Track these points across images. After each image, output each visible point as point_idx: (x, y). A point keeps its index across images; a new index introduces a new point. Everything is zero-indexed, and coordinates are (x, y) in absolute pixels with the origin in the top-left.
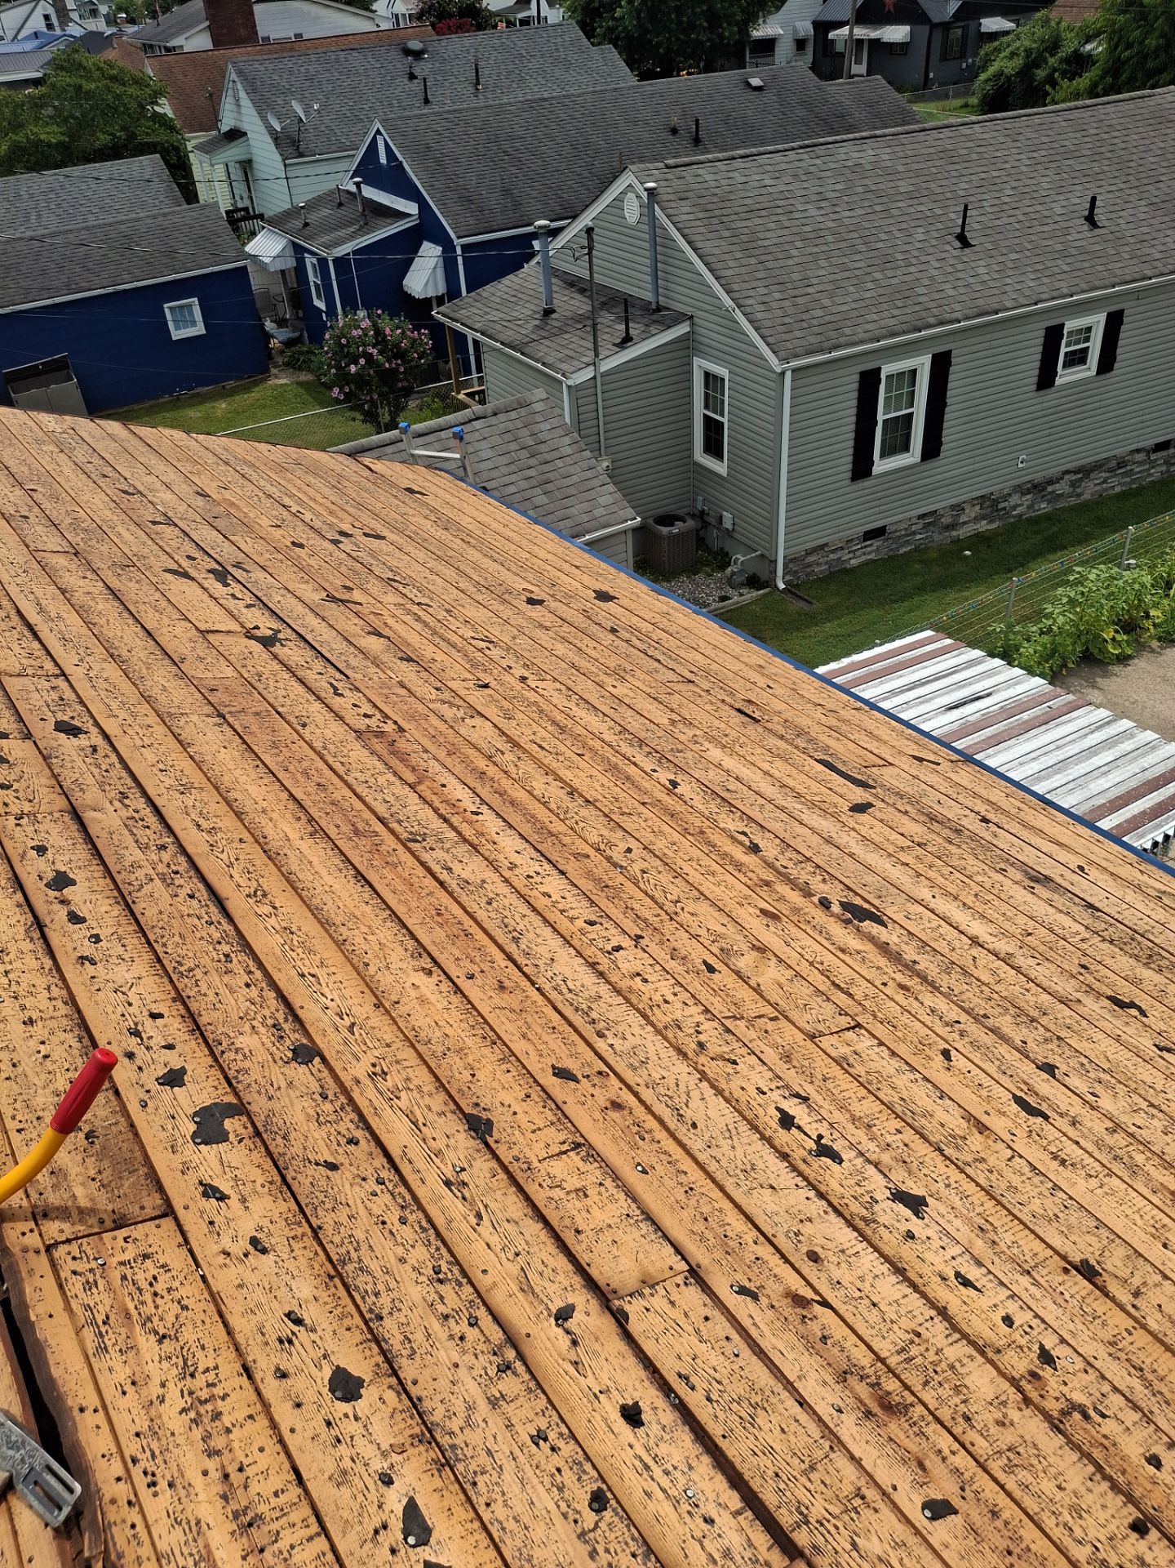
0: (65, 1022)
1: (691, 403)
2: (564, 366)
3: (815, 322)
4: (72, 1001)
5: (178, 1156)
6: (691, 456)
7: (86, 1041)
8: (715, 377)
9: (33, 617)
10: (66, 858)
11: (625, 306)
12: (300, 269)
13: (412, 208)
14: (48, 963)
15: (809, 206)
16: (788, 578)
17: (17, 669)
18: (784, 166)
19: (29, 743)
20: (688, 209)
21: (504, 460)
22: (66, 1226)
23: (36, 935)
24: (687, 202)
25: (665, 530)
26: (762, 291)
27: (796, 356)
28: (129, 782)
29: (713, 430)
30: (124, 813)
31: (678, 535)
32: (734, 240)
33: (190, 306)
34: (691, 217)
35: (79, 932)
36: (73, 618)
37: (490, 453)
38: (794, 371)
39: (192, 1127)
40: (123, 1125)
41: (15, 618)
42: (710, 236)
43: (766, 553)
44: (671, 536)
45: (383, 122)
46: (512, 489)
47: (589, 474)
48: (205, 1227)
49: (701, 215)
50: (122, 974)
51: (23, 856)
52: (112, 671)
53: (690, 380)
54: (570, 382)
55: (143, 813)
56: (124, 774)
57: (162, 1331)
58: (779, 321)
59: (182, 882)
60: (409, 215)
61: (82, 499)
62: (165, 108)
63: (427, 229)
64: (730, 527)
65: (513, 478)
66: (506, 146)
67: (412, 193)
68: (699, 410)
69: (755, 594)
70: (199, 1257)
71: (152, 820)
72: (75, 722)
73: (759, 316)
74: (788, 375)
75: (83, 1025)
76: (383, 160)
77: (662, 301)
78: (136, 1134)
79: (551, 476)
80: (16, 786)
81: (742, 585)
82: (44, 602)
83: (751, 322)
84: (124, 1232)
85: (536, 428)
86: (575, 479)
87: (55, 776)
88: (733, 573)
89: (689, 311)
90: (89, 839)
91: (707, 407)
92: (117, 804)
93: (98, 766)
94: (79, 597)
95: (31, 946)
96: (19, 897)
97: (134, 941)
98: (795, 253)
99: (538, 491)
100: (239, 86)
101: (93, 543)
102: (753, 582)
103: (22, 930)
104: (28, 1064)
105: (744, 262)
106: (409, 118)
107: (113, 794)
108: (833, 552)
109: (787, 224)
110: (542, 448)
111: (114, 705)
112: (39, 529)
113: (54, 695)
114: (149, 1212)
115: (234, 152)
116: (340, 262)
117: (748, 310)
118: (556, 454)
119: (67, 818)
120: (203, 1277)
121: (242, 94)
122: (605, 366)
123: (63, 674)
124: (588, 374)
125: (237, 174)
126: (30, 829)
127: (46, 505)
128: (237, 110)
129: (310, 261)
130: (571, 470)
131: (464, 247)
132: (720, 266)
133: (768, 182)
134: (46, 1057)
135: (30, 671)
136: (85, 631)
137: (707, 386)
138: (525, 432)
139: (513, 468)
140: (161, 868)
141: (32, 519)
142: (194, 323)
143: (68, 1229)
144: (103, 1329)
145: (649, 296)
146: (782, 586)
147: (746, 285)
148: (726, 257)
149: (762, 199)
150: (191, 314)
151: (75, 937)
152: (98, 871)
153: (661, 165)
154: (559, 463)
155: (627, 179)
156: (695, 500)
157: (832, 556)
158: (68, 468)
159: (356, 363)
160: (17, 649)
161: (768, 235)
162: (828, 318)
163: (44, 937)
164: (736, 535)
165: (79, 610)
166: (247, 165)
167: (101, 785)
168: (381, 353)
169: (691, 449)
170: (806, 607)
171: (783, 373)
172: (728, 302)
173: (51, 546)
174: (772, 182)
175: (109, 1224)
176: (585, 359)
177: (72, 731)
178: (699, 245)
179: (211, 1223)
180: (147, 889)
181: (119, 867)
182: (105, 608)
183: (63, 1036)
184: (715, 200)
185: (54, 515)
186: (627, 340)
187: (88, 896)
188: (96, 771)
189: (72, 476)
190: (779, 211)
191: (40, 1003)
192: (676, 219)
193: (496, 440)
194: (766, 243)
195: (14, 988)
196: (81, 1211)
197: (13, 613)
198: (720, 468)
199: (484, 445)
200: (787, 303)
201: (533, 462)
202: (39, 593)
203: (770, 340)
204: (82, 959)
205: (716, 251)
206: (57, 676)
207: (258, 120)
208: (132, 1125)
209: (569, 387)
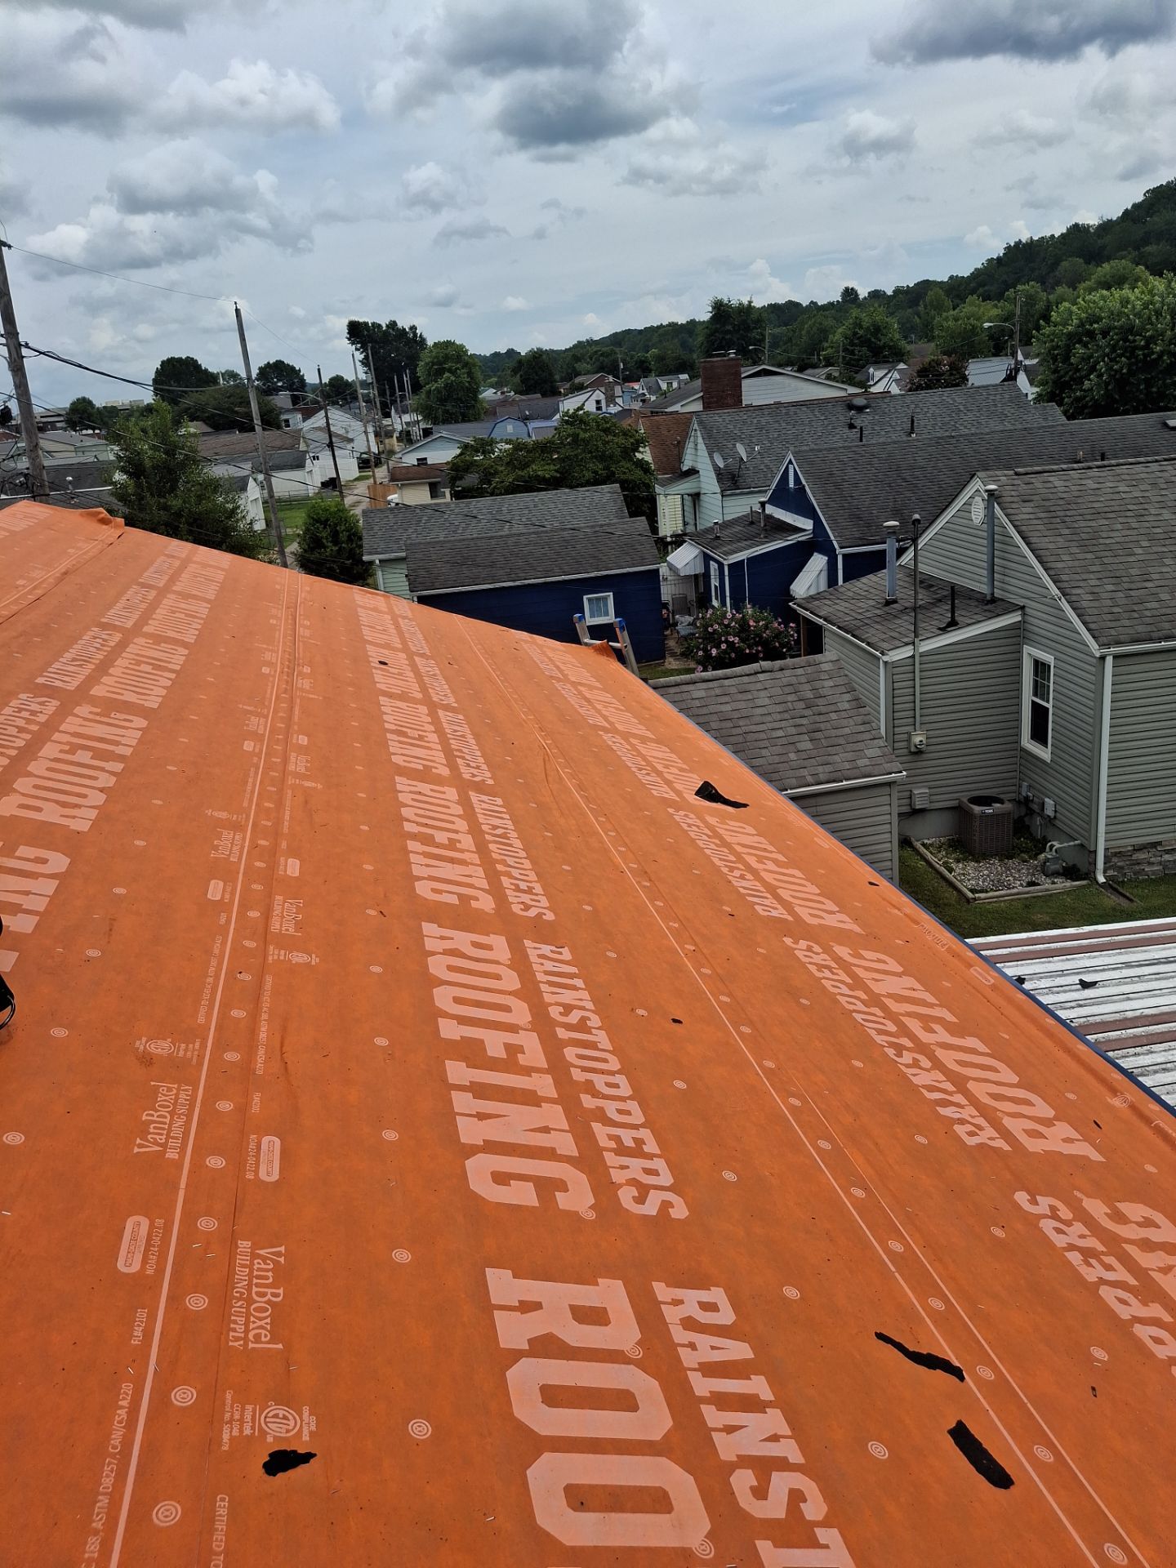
1: (1019, 690)
2: (885, 645)
3: (1148, 613)
6: (1018, 742)
8: (1043, 664)
11: (954, 595)
12: (706, 575)
13: (807, 524)
15: (1164, 511)
16: (1110, 873)
18: (1143, 476)
20: (1031, 510)
21: (779, 708)
24: (1032, 504)
25: (977, 809)
26: (1093, 583)
27: (1118, 643)
29: (1039, 713)
31: (991, 815)
32: (1075, 537)
33: (605, 599)
34: (1032, 516)
37: (767, 701)
38: (1115, 657)
42: (1047, 533)
43: (1085, 843)
44: (983, 815)
45: (795, 454)
46: (780, 733)
47: (862, 728)
49: (1043, 515)
53: (1020, 667)
54: (885, 658)
58: (1106, 610)
60: (805, 530)
62: (645, 454)
63: (818, 543)
64: (1052, 814)
65: (783, 724)
66: (907, 474)
67: (809, 512)
68: (1027, 696)
69: (1069, 884)
73: (1085, 604)
74: (1109, 660)
76: (791, 484)
77: (998, 593)
79: (822, 726)
81: (1056, 874)
83: (1074, 609)
85: (818, 684)
86: (847, 731)
88: (1047, 860)
89: (1021, 601)
91: (1035, 694)
98: (1140, 551)
99: (806, 737)
100: (699, 433)
102: (1071, 873)
105: (1080, 556)
106: (820, 451)
108: (1168, 852)
109: (1134, 525)
110: (821, 701)
115: (687, 486)
116: (736, 567)
117: (1074, 598)
118: (833, 708)
121: (700, 440)
122: (926, 646)
124: (907, 652)
125: (688, 501)
128: (697, 455)
129: (713, 566)
130: (845, 722)
131: (844, 556)
132: (1052, 559)
133: (1121, 489)
137: (1036, 673)
138: (807, 687)
139: (786, 716)
142: (607, 614)
145: (984, 589)
146: (1101, 879)
147: (1077, 577)
148: (1060, 551)
149: (1113, 503)
150: (606, 605)
153: (1012, 472)
154: (834, 716)
155: (976, 485)
156: (1020, 787)
157: (1167, 857)
159: (718, 647)
161: (1112, 534)
162: (1164, 611)
164: (1058, 823)
166: (696, 497)
168: (742, 640)
169: (1018, 735)
170: (1124, 903)
171: (1103, 658)
172: (1055, 591)
174: (1127, 489)
176: (906, 640)
178: (1033, 540)
184: (1061, 502)
186: (953, 624)
190: (1129, 514)
192: (1013, 518)
193: (774, 691)
194: (1108, 541)
198: (1044, 753)
199: (763, 694)
200: (1120, 594)
201: (807, 712)
203: (1092, 626)
205: (1051, 546)
207: (708, 460)
209: (886, 663)
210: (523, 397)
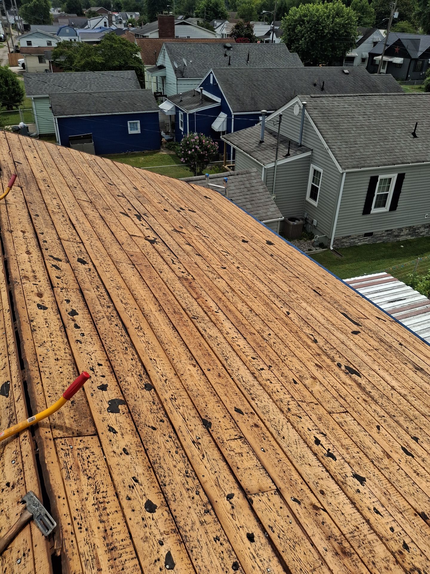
0: (69, 361)
1: (308, 180)
2: (264, 161)
3: (357, 157)
4: (72, 355)
5: (102, 415)
6: (305, 198)
7: (75, 369)
8: (318, 172)
9: (74, 222)
10: (76, 305)
11: (289, 143)
12: (177, 116)
13: (219, 100)
14: (66, 340)
15: (360, 116)
16: (334, 246)
17: (67, 238)
18: (353, 101)
19: (68, 264)
20: (316, 112)
21: (238, 191)
22: (61, 432)
23: (63, 330)
24: (317, 110)
25: (292, 223)
26: (339, 144)
27: (348, 168)
28: (100, 282)
29: (314, 191)
30: (97, 293)
31: (296, 225)
32: (332, 125)
33: (137, 123)
34: (317, 115)
35: (77, 332)
36: (87, 224)
37: (234, 188)
38: (347, 173)
39: (108, 406)
40: (84, 401)
41: (68, 221)
42: (323, 123)
43: (328, 236)
44: (294, 225)
45: (214, 70)
46: (240, 201)
47: (268, 200)
48: (108, 442)
49: (321, 115)
50: (90, 348)
51: (62, 302)
52: (99, 244)
53: (309, 172)
54: (265, 167)
55: (104, 294)
56: (99, 280)
57: (89, 475)
58: (344, 155)
59: (114, 320)
60: (217, 102)
61: (95, 184)
62: (139, 56)
63: (223, 108)
64: (315, 225)
65: (241, 197)
66: (255, 83)
67: (220, 95)
68: (310, 182)
69: (321, 250)
70: (105, 452)
71: (106, 297)
72: (85, 260)
73: (337, 152)
74: (345, 174)
75: (75, 363)
76: (211, 82)
77: (303, 143)
78: (88, 405)
79: (254, 198)
80: (62, 278)
81: (317, 246)
82: (78, 217)
83: (333, 154)
84: (80, 438)
85: (251, 181)
86: (262, 201)
87: (76, 277)
88: (315, 241)
89: (312, 147)
90: (84, 300)
91: (313, 182)
92: (95, 289)
93: (90, 276)
94: (90, 217)
95: (61, 334)
96: (59, 316)
97: (95, 338)
98: (353, 132)
99: (249, 203)
100: (166, 51)
101: (97, 199)
102: (321, 246)
103: (58, 327)
104: (55, 374)
105: (334, 133)
106: (223, 69)
107: (94, 286)
108: (352, 239)
109: (351, 121)
110: (253, 188)
111: (98, 256)
112: (80, 192)
113: (79, 249)
114: (90, 433)
115: (160, 73)
116: (191, 115)
117: (333, 150)
118: (257, 191)
119: (78, 292)
120: (105, 459)
121: (166, 54)
122: (279, 163)
123: (82, 242)
124: (272, 165)
125: (160, 81)
126: (65, 294)
127: (83, 184)
128: (164, 59)
129: (181, 113)
130: (262, 197)
131: (235, 116)
132: (325, 133)
133: (346, 106)
134: (61, 372)
135: (71, 240)
136: (91, 229)
137: (314, 174)
138: (247, 182)
139: (241, 194)
140: (108, 314)
141: (78, 188)
142: (137, 129)
143: (62, 434)
144: (69, 471)
145: (298, 141)
146: (332, 248)
147: (334, 141)
148: (328, 130)
149: (343, 112)
150: (137, 126)
151: (76, 333)
152: (86, 311)
153: (309, 96)
154: (258, 195)
155: (296, 99)
156: (304, 214)
157: (352, 240)
158: (91, 173)
159: (191, 151)
160: (68, 232)
161: (344, 125)
162: (362, 156)
163: (65, 331)
164: (317, 228)
165: (90, 222)
166: (164, 78)
167: (91, 282)
168: (200, 148)
169: (305, 196)
170: (340, 257)
171: (343, 174)
172: (326, 146)
173: (83, 199)
174: (348, 106)
175: (75, 434)
176: (272, 160)
177: (84, 262)
178: (319, 125)
179: (111, 441)
180: (102, 320)
181: (93, 311)
182: (99, 222)
183: (68, 366)
184: (327, 110)
185: (85, 188)
186: (288, 155)
187: (82, 320)
188: (90, 277)
189: (93, 176)
190: (349, 117)
191: (61, 354)
192: (312, 115)
193: (237, 184)
194: (342, 127)
195: (53, 347)
196: (67, 428)
197: (68, 219)
198: (315, 204)
199: (232, 185)
200: (347, 149)
201: (248, 193)
202: (77, 214)
203: (340, 161)
204: (77, 341)
205: (324, 128)
206: (80, 243)
207: (170, 64)
208: (87, 401)
209: (265, 169)
210: (69, 15)
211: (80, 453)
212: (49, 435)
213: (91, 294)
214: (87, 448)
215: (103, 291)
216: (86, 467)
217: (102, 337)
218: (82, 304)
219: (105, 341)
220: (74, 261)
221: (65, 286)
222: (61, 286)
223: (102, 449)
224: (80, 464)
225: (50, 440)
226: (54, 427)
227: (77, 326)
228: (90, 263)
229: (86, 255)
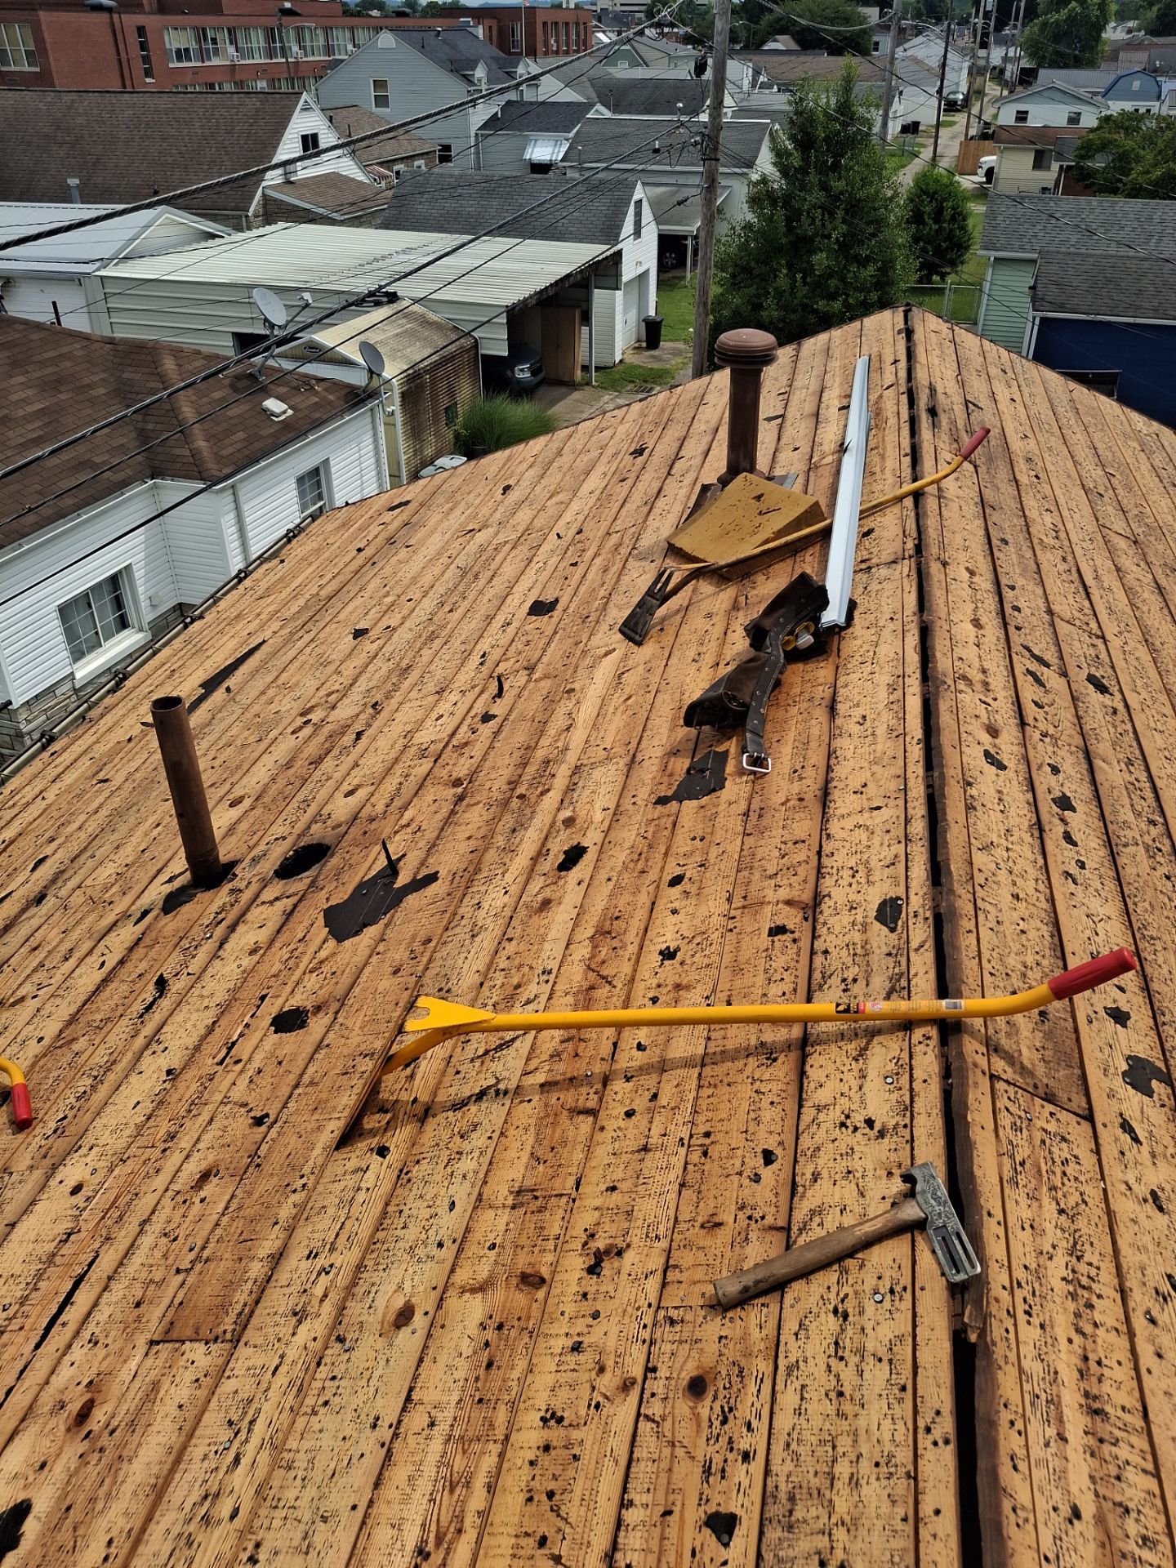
0: (1043, 915)
4: (1052, 900)
5: (1107, 1080)
7: (1056, 939)
9: (1089, 581)
10: (1074, 787)
14: (1041, 861)
17: (1068, 616)
19: (1063, 680)
22: (1009, 1070)
23: (1036, 834)
28: (1137, 752)
30: (1127, 777)
35: (1069, 852)
36: (1120, 594)
39: (1125, 1067)
40: (1070, 1024)
41: (1075, 576)
48: (1116, 1154)
50: (1095, 905)
51: (1040, 767)
52: (1143, 652)
55: (1142, 785)
56: (1134, 744)
57: (1062, 1206)
59: (1162, 860)
61: (1151, 498)
70: (1106, 1172)
71: (1149, 795)
72: (1104, 681)
75: (1056, 924)
78: (1078, 1040)
80: (1047, 708)
82: (1100, 572)
84: (1050, 1108)
87: (1079, 718)
90: (1094, 781)
92: (1123, 766)
93: (1115, 727)
94: (1130, 579)
95: (1030, 840)
96: (1030, 796)
97: (1111, 885)
101: (1152, 539)
103: (1027, 823)
104: (1009, 929)
107: (1121, 756)
111: (1139, 683)
112: (1110, 508)
113: (1092, 652)
114: (1074, 1106)
119: (1081, 755)
120: (1105, 1190)
123: (1103, 637)
126: (1050, 749)
127: (1120, 491)
134: (1023, 932)
135: (1078, 623)
136: (1128, 609)
140: (1147, 839)
141: (1106, 499)
143: (1010, 1074)
144: (1019, 1169)
151: (1066, 853)
152: (1096, 812)
158: (1145, 467)
160: (1071, 601)
163: (1041, 838)
165: (1128, 590)
167: (1114, 744)
173: (1115, 527)
175: (1041, 1092)
177: (1103, 689)
179: (1122, 1153)
180: (1131, 849)
181: (1112, 818)
182: (1149, 596)
183: (1040, 925)
185: (1125, 502)
187: (1083, 827)
188: (1112, 730)
189: (1147, 475)
191: (1027, 887)
195: (1011, 863)
196: (1023, 1067)
197: (1074, 570)
202: (1098, 562)
204: (1067, 874)
206: (1098, 637)
208: (1076, 1030)
210: (1157, 40)
211: (1048, 1141)
212: (982, 1061)
213: (1112, 774)
214: (1064, 1139)
215: (1143, 776)
216: (1057, 1181)
217: (1127, 892)
218: (1086, 790)
219: (1135, 904)
220: (1079, 677)
221: (1051, 731)
222: (1042, 725)
223: (1100, 1161)
224: (1044, 1168)
225: (984, 1073)
226: (996, 1050)
227: (1068, 838)
228: (1118, 696)
229: (1110, 671)
